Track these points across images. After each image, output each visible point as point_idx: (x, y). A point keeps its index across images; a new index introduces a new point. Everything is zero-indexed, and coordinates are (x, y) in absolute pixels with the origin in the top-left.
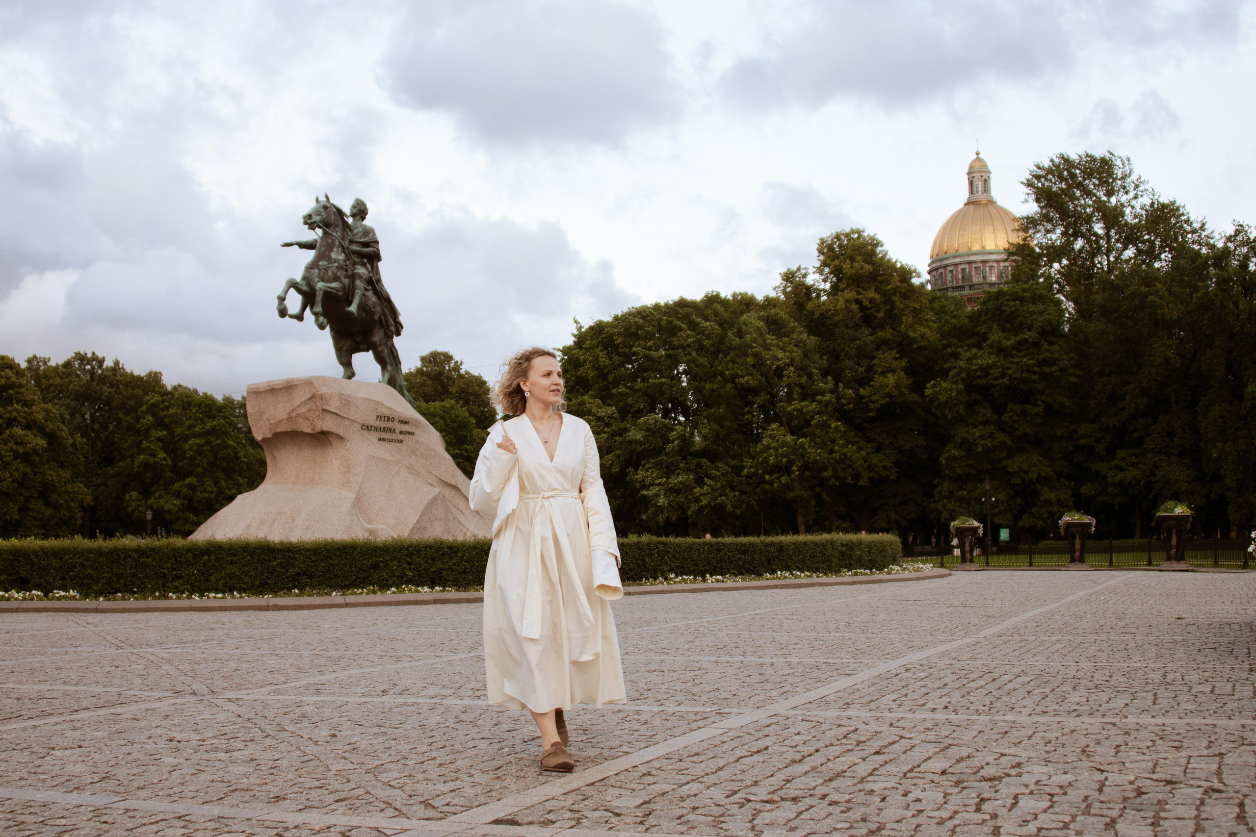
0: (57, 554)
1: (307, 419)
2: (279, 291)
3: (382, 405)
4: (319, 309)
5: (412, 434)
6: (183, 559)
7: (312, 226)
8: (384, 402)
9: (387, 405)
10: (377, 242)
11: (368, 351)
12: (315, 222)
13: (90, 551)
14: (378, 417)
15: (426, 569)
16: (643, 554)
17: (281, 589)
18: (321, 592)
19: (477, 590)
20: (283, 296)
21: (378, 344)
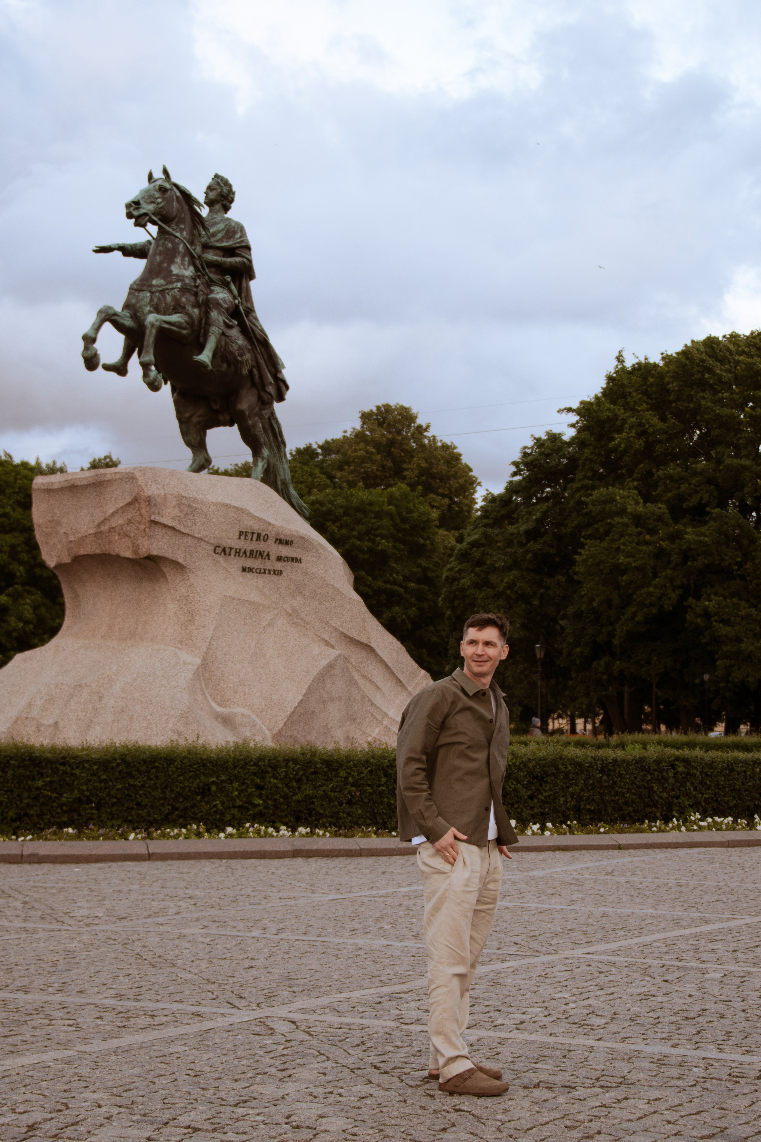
1: (126, 535)
3: (249, 514)
4: (150, 357)
5: (296, 560)
7: (140, 221)
8: (252, 510)
9: (257, 514)
10: (248, 248)
11: (231, 425)
12: (146, 214)
14: (241, 533)
15: (285, 797)
16: (649, 777)
17: (49, 825)
18: (114, 832)
19: (366, 835)
20: (92, 334)
21: (247, 413)
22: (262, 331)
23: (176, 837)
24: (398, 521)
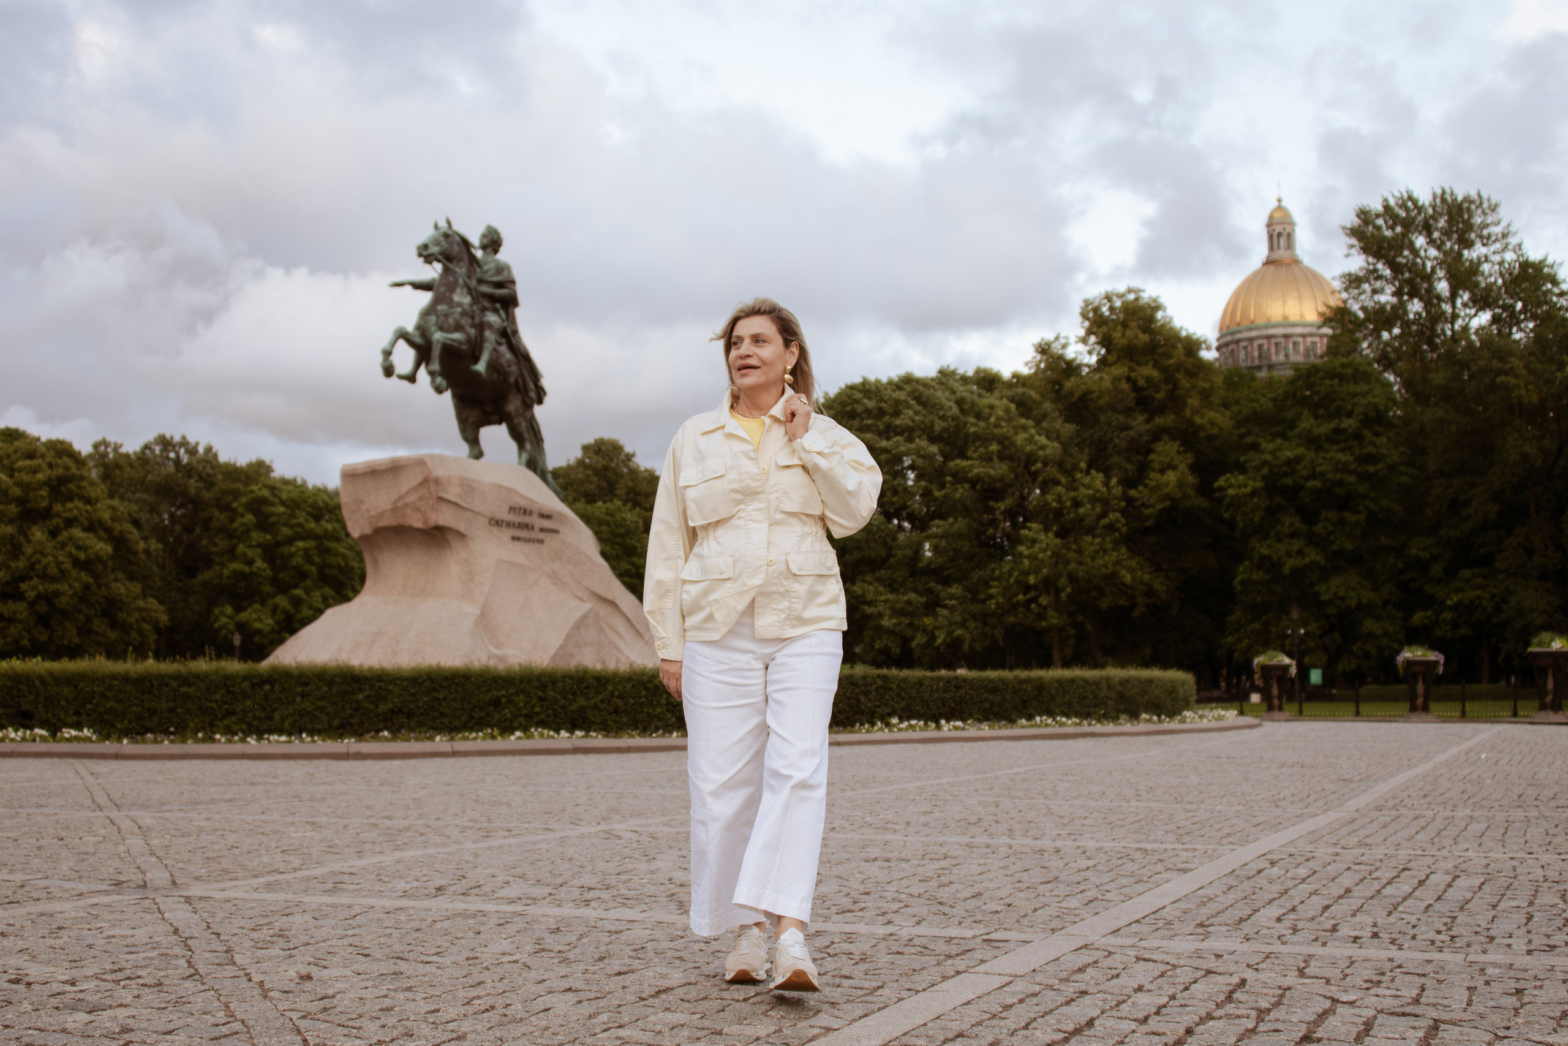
0: (70, 680)
1: (418, 510)
2: (385, 343)
3: (517, 493)
4: (436, 366)
5: (555, 531)
6: (236, 690)
7: (428, 259)
8: (520, 490)
9: (524, 493)
10: (513, 282)
11: (500, 423)
12: (432, 255)
13: (114, 676)
14: (511, 509)
15: (563, 707)
16: (857, 690)
17: (368, 731)
18: (422, 735)
19: (632, 736)
20: (389, 348)
21: (513, 413)
22: (525, 348)
23: (475, 739)
24: (614, 527)
